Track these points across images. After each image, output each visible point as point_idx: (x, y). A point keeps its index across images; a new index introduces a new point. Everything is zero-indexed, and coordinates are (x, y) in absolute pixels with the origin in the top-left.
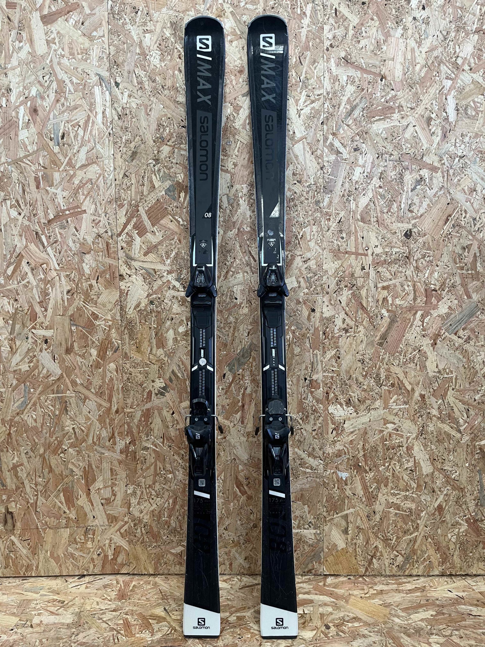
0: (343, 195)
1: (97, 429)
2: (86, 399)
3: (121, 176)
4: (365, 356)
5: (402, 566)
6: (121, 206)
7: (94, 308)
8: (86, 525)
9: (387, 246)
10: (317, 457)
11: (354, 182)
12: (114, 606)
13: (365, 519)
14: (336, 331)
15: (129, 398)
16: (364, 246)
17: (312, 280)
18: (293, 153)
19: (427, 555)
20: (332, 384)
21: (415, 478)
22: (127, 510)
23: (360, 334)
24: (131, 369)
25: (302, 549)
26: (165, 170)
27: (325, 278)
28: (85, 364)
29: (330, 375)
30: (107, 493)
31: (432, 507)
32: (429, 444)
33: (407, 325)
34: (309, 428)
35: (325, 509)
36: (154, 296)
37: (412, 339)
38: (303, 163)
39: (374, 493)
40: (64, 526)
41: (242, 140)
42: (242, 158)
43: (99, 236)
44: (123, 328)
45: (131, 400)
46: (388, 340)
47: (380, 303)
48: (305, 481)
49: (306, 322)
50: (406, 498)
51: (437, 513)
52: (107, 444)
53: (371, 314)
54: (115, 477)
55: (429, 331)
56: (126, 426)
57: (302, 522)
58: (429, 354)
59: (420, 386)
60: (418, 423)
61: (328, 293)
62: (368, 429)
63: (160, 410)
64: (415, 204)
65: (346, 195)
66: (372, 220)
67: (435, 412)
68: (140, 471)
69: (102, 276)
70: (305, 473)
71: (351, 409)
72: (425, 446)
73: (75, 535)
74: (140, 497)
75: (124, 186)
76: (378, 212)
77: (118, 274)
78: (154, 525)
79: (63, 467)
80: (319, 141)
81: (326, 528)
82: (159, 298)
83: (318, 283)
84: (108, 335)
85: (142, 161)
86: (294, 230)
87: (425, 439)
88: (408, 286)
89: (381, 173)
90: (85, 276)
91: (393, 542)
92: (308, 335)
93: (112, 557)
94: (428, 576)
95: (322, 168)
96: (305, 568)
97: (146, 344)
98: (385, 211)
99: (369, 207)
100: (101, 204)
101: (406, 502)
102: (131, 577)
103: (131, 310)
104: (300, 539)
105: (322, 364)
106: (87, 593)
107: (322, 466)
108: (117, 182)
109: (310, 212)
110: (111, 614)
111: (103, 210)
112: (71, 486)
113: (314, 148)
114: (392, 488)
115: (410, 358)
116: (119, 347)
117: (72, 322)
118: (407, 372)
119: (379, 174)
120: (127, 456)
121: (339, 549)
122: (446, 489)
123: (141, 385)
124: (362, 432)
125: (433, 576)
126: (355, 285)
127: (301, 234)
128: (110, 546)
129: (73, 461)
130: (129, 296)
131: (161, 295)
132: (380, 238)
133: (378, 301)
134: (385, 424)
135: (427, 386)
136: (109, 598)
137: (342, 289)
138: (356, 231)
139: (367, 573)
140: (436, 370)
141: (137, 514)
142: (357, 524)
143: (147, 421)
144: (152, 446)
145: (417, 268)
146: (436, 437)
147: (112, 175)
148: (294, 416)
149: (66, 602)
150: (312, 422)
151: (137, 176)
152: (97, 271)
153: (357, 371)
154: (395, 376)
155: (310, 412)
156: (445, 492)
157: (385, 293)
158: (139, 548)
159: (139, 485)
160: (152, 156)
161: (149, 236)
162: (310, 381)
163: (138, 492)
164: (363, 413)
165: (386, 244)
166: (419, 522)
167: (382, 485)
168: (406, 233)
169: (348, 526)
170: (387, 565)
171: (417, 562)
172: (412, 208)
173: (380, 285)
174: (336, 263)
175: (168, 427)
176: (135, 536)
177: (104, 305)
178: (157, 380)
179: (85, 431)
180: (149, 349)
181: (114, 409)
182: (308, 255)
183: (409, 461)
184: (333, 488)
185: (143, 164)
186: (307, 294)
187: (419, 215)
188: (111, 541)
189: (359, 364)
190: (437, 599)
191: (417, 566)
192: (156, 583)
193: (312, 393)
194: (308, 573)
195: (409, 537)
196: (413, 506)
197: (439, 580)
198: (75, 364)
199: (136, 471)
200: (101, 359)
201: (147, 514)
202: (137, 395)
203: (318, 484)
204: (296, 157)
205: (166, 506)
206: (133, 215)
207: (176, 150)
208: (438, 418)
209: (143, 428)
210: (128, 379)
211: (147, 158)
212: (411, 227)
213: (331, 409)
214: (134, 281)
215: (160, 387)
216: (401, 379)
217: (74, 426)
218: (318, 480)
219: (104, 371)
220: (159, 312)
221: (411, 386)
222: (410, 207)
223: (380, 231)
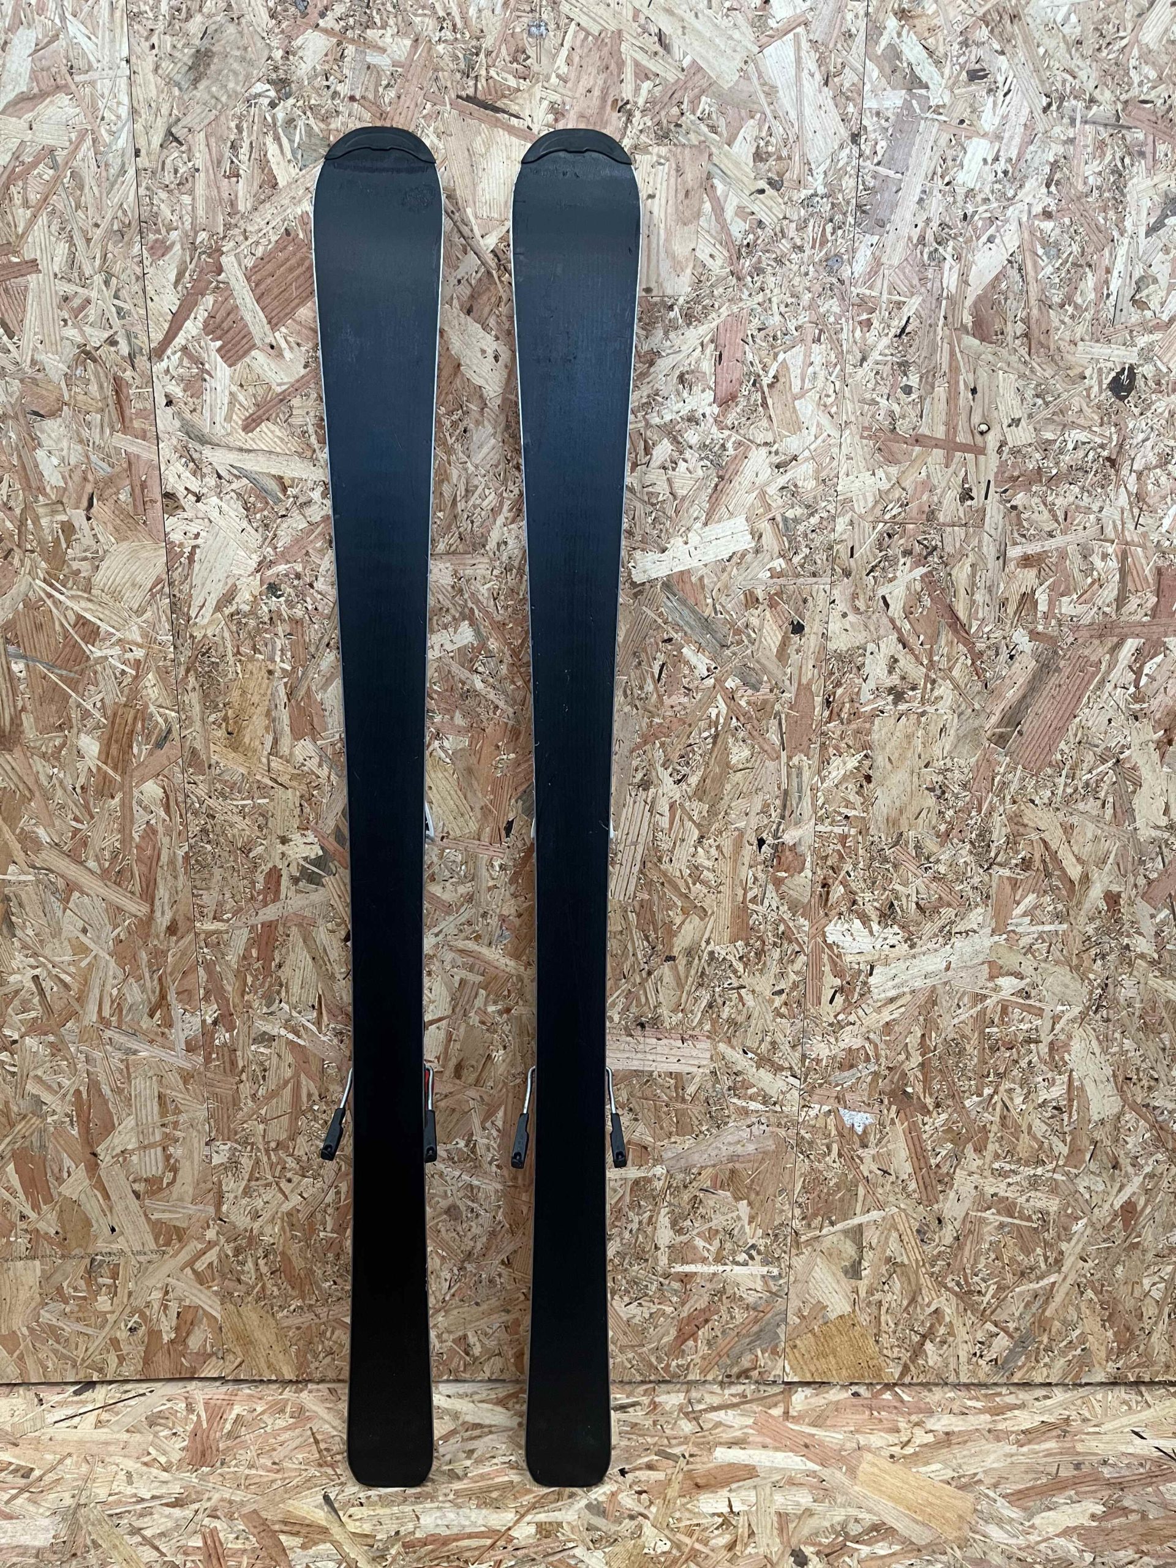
0: (922, 240)
1: (111, 981)
2: (71, 891)
3: (157, 139)
4: (949, 775)
5: (1006, 1360)
6: (160, 249)
7: (83, 604)
8: (90, 1251)
9: (1050, 421)
10: (782, 1069)
11: (961, 191)
12: (176, 1489)
13: (911, 1239)
14: (865, 695)
15: (208, 889)
16: (976, 419)
17: (801, 528)
18: (760, 77)
19: (1078, 1332)
20: (841, 857)
21: (1067, 1129)
22: (211, 1210)
23: (939, 706)
24: (211, 802)
25: (726, 1317)
26: (312, 121)
27: (841, 524)
28: (61, 782)
29: (838, 830)
30: (151, 1164)
31: (1107, 1206)
32: (1117, 1035)
33: (1089, 683)
34: (764, 984)
35: (797, 1212)
36: (282, 568)
37: (1100, 724)
38: (793, 115)
39: (944, 1170)
40: (24, 1253)
41: (585, 21)
42: (581, 90)
43: (86, 354)
44: (182, 671)
45: (215, 894)
46: (1025, 727)
47: (1011, 609)
48: (745, 1134)
49: (772, 665)
50: (1034, 1183)
51: (1118, 1224)
52: (146, 1023)
53: (980, 646)
54: (172, 1118)
55: (1155, 703)
56: (201, 971)
57: (728, 1245)
58: (1145, 773)
59: (1107, 867)
60: (1092, 976)
61: (847, 573)
62: (940, 990)
63: (306, 927)
64: (1155, 281)
65: (929, 237)
66: (1009, 328)
67: (1143, 945)
68: (250, 1103)
69: (106, 495)
70: (746, 1112)
71: (893, 934)
72: (1105, 1041)
73: (57, 1278)
74: (251, 1174)
75: (168, 178)
76: (1033, 302)
77: (157, 490)
78: (294, 1249)
79: (9, 1091)
80: (849, 35)
81: (798, 1262)
82: (298, 576)
83: (818, 540)
84: (134, 693)
85: (231, 85)
86: (750, 357)
87: (1108, 1020)
88: (1105, 556)
89: (1055, 166)
90: (45, 495)
91: (986, 1299)
92: (777, 707)
93: (173, 1336)
94: (1074, 1385)
95: (855, 138)
96: (732, 1366)
97: (257, 723)
98: (1056, 300)
99: (1003, 286)
100: (88, 241)
101: (1033, 1194)
102: (230, 1387)
103: (208, 611)
104: (723, 1291)
105: (815, 798)
106: (98, 1443)
107: (796, 1093)
108: (143, 161)
109: (807, 297)
110: (169, 1516)
111: (98, 262)
112: (36, 1144)
113: (834, 61)
114: (997, 1156)
115: (1087, 784)
116: (169, 731)
117: (11, 649)
118: (1072, 826)
119: (1047, 169)
120: (208, 1060)
121: (832, 1316)
122: (1150, 1162)
123: (246, 850)
124: (922, 999)
125: (1087, 1384)
126: (935, 548)
127: (772, 373)
128: (166, 1307)
129: (39, 1073)
130: (197, 566)
131: (307, 562)
132: (1029, 393)
133: (1003, 604)
134: (992, 978)
135: (1130, 867)
136: (163, 1460)
137: (893, 562)
138: (954, 369)
139: (907, 1380)
140: (1163, 821)
141: (241, 1220)
142: (888, 1253)
143: (266, 957)
144: (283, 1032)
145: (1139, 498)
146: (1141, 1017)
147: (124, 135)
148: (721, 951)
149: (37, 1473)
150: (775, 969)
151: (212, 140)
152: (85, 479)
153: (920, 821)
154: (1035, 836)
155: (771, 939)
156: (1148, 1169)
157: (1029, 577)
158: (251, 1315)
159: (245, 1143)
160: (262, 68)
161: (259, 359)
162: (775, 847)
163: (243, 1160)
164: (930, 945)
165: (1046, 413)
166: (1064, 1246)
167: (970, 1147)
168: (1116, 379)
169: (861, 1258)
170: (963, 1359)
171: (1049, 1349)
172: (1144, 293)
173: (1014, 552)
174: (880, 473)
175: (332, 977)
176: (239, 1281)
177: (116, 595)
178: (296, 837)
179: (75, 986)
180: (269, 740)
181: (163, 920)
182: (792, 444)
183: (1051, 1083)
184: (825, 1155)
185: (233, 95)
186: (780, 575)
187: (1165, 318)
188: (167, 1293)
189: (930, 801)
190: (1105, 1462)
191: (1047, 1360)
192: (302, 1409)
193: (778, 883)
194: (738, 1377)
195: (1034, 1286)
196: (1053, 1205)
197: (1105, 1397)
198: (30, 782)
199: (236, 1102)
200: (115, 769)
201: (272, 1220)
202: (234, 881)
203: (783, 1145)
204: (771, 92)
205: (329, 1199)
206: (202, 284)
207: (350, 50)
208: (1153, 963)
209: (256, 978)
210: (205, 831)
211: (248, 77)
212: (1134, 360)
213: (834, 932)
214: (214, 515)
215: (305, 859)
216: (1054, 847)
217: (37, 972)
218: (782, 1132)
219: (126, 805)
220: (297, 622)
221: (1079, 868)
222: (1138, 290)
223: (1032, 370)
